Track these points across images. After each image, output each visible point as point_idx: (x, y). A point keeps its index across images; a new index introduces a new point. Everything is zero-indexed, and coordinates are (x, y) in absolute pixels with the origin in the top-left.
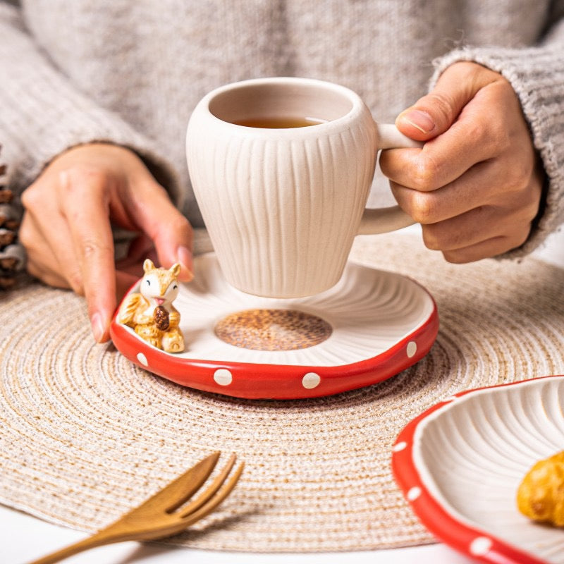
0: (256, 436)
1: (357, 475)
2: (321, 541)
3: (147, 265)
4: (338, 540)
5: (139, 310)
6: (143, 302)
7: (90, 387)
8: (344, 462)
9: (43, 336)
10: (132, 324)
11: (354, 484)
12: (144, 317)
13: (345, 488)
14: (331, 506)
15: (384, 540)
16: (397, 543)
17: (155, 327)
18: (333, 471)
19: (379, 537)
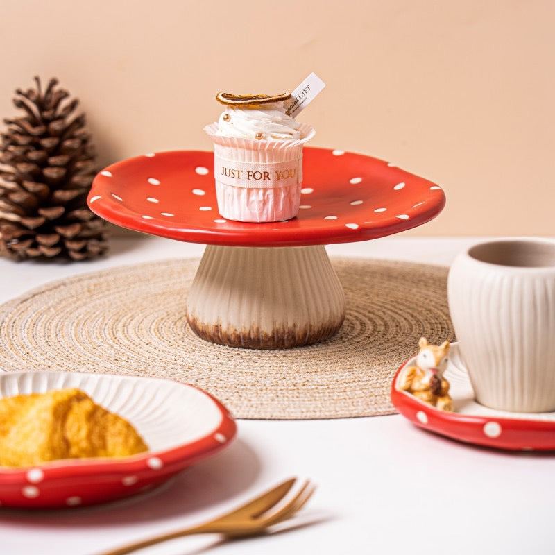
0: (275, 364)
1: (352, 381)
2: (336, 411)
3: (423, 343)
4: (349, 410)
5: (416, 379)
6: (419, 372)
7: (147, 344)
8: (341, 374)
9: (101, 320)
10: (410, 390)
11: (351, 385)
12: (421, 384)
13: (346, 388)
14: (338, 396)
15: (379, 410)
16: (389, 412)
17: (430, 393)
18: (334, 379)
19: (376, 409)
